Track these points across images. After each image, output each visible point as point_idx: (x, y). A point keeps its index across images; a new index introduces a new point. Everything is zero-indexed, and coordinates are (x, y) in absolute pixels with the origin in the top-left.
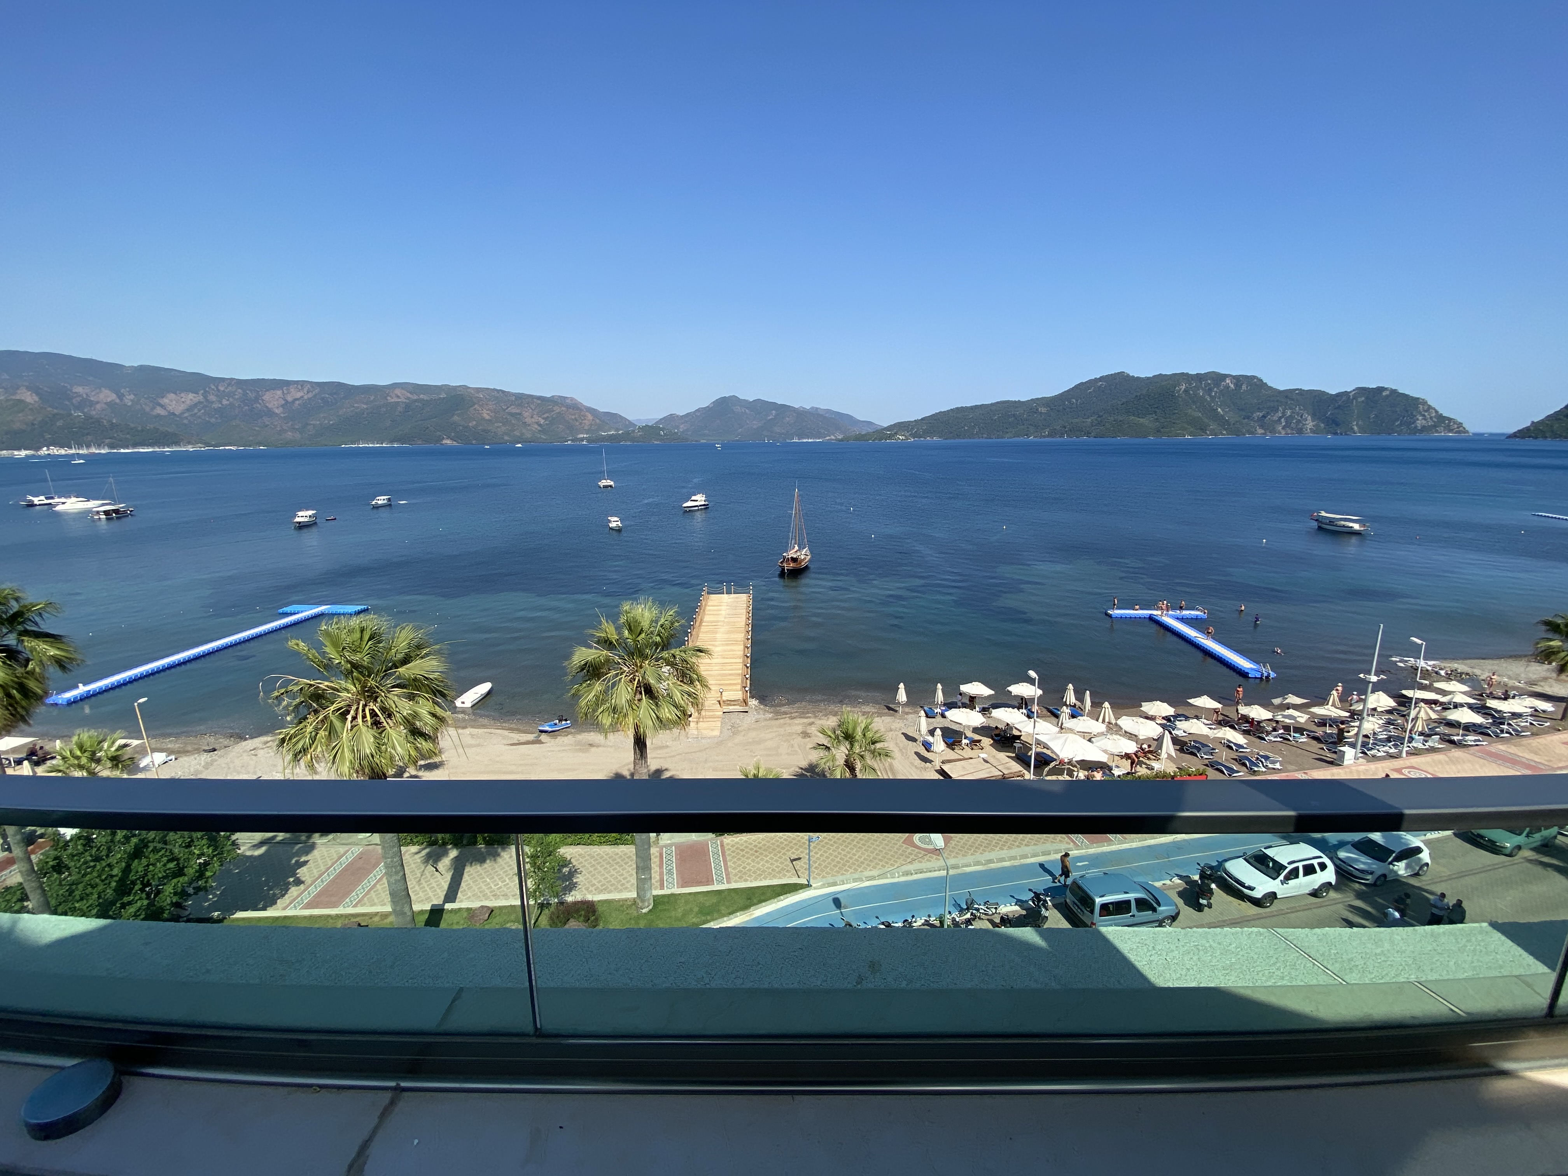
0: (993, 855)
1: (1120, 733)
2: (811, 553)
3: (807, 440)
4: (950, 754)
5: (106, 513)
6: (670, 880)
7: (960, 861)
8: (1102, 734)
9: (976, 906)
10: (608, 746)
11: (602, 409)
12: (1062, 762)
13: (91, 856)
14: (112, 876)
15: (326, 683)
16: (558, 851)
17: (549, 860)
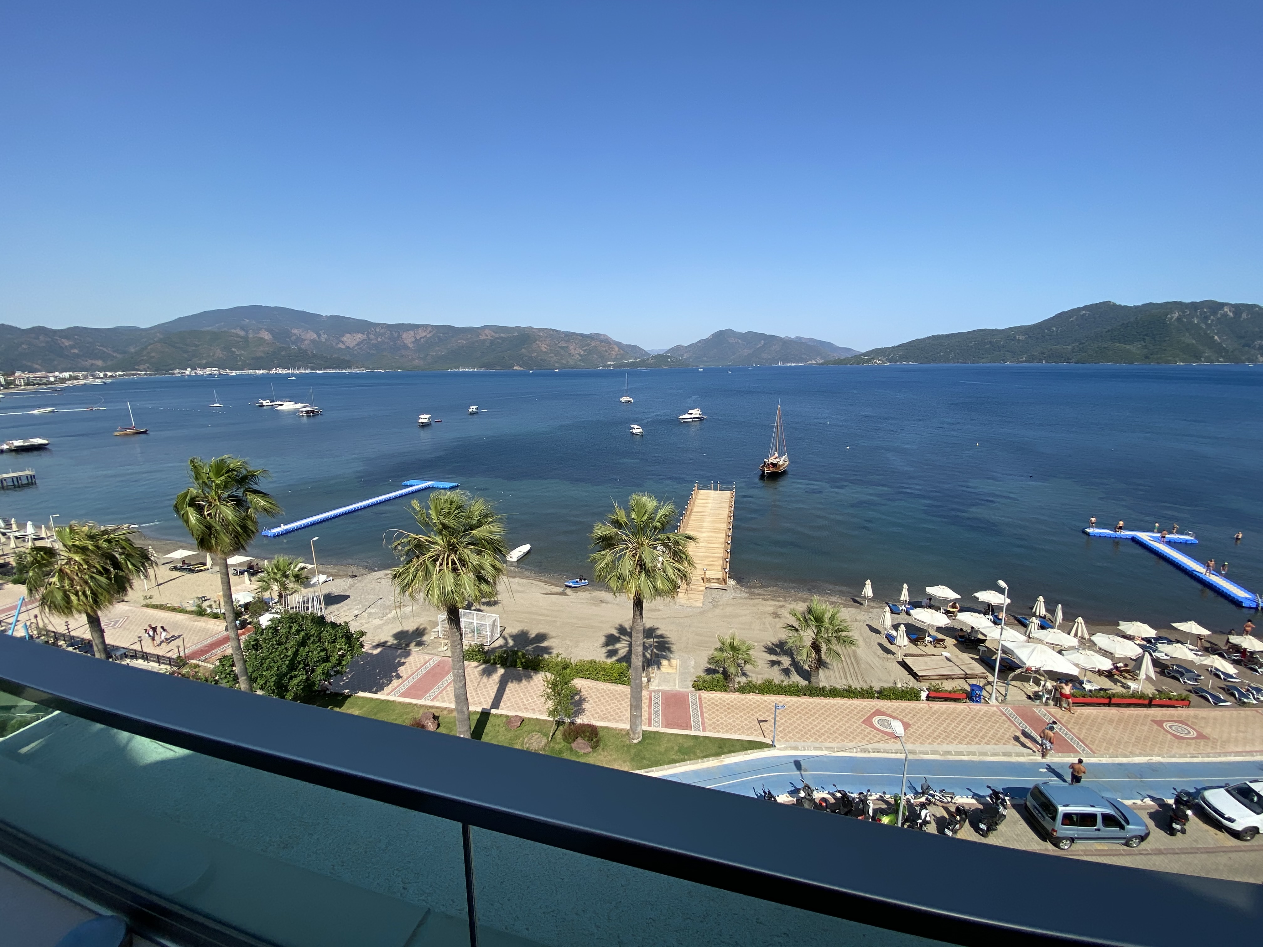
0: (951, 748)
1: (1094, 648)
2: (789, 460)
3: (790, 365)
4: (913, 649)
5: (307, 412)
6: (657, 719)
7: (917, 747)
8: (1074, 648)
9: (932, 792)
10: (617, 604)
11: (625, 343)
12: (1028, 669)
13: (276, 641)
14: (287, 656)
15: (425, 538)
16: (572, 682)
17: (565, 688)
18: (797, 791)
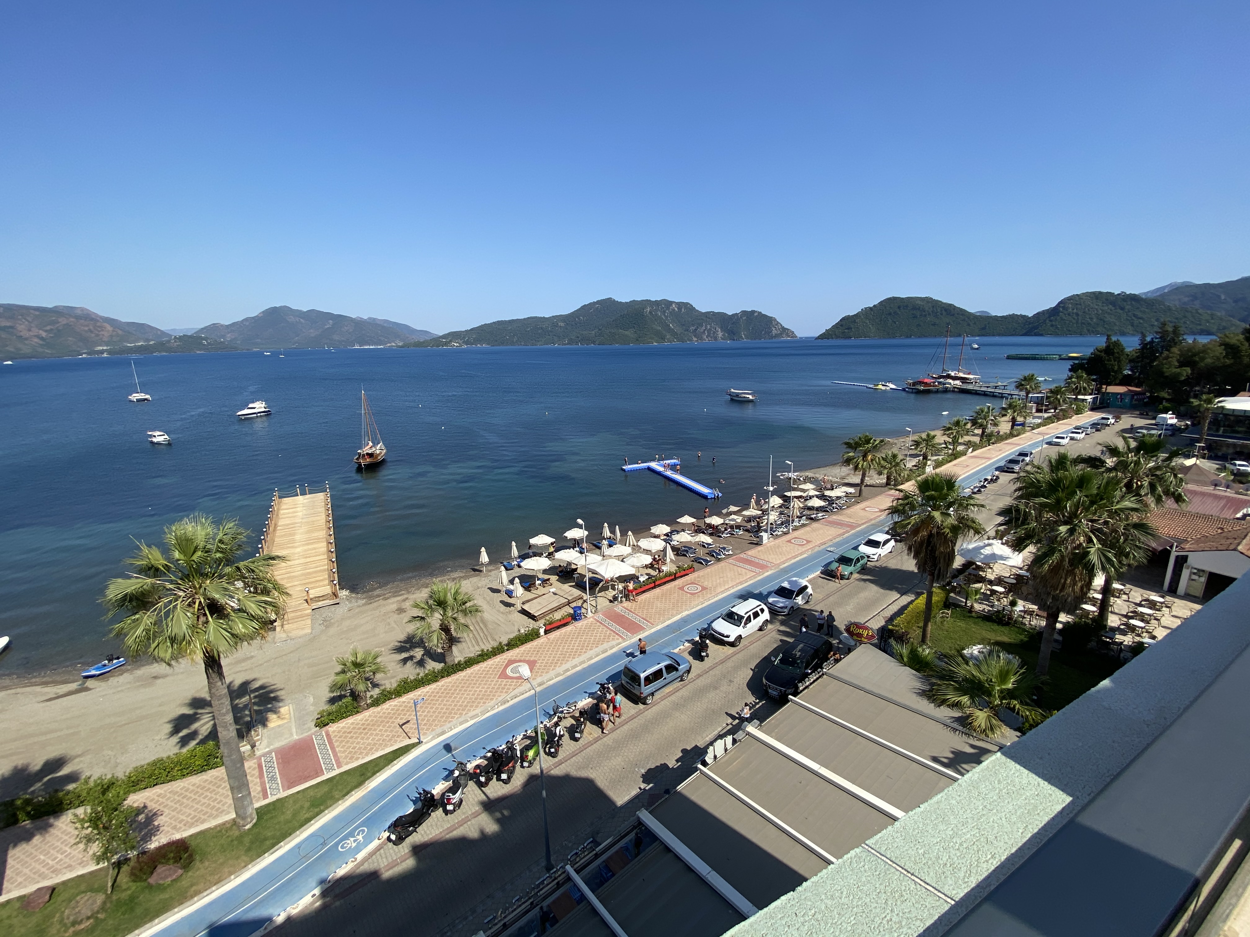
1: (640, 551)
2: (386, 447)
4: (529, 596)
6: (274, 786)
7: (545, 677)
8: (630, 554)
9: (561, 709)
10: (178, 674)
11: (124, 319)
12: (607, 580)
16: (125, 802)
17: (116, 815)
18: (452, 772)
